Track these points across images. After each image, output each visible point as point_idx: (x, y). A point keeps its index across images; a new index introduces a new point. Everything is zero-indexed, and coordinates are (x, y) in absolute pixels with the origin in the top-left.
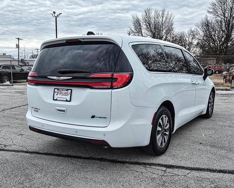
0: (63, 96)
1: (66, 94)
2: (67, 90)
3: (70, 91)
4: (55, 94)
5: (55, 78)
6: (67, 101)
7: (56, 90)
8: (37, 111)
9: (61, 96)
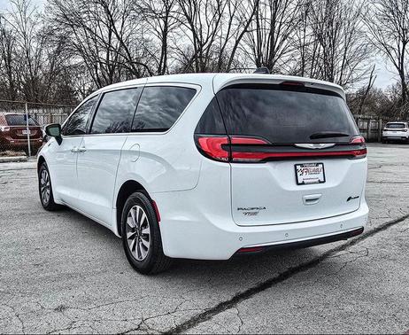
0: (312, 176)
1: (316, 172)
2: (317, 165)
3: (321, 166)
4: (299, 174)
5: (311, 146)
6: (320, 182)
7: (298, 167)
8: (255, 214)
9: (308, 176)
